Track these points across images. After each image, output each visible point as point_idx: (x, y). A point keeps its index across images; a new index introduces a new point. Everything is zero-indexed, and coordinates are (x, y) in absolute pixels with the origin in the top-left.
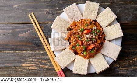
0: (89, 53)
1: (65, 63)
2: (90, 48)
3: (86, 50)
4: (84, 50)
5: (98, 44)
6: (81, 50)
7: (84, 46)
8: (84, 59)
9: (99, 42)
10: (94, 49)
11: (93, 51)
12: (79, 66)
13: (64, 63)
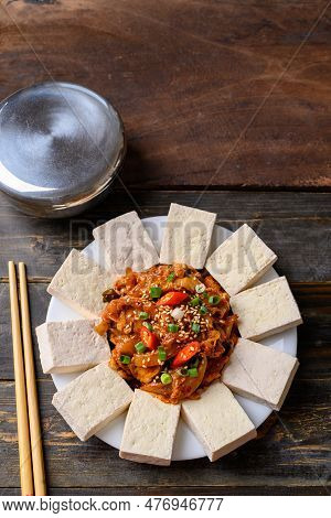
0: (180, 378)
1: (93, 415)
2: (184, 356)
3: (169, 365)
4: (163, 368)
5: (212, 343)
6: (151, 368)
7: (163, 350)
8: (163, 405)
9: (216, 335)
10: (200, 364)
11: (193, 372)
12: (144, 428)
13: (87, 416)
